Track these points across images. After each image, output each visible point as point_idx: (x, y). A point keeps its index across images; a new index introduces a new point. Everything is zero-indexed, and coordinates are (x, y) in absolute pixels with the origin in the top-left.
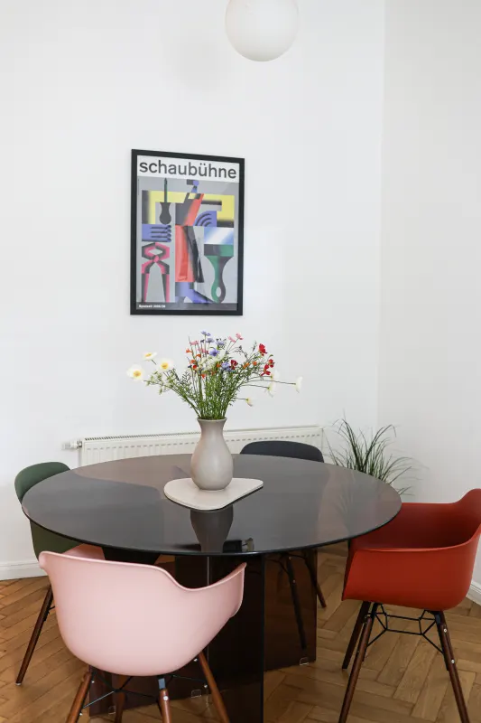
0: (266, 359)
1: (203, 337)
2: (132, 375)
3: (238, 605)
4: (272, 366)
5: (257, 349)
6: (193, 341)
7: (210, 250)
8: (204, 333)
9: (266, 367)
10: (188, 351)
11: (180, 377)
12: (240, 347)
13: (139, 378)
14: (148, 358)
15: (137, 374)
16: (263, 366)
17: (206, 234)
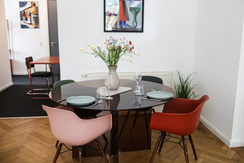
0: (131, 46)
1: (110, 38)
2: (80, 50)
3: (109, 130)
4: (133, 49)
5: (128, 43)
6: (107, 40)
7: (131, 9)
8: (110, 37)
9: (131, 49)
10: (105, 43)
11: (102, 52)
12: (124, 42)
13: (83, 52)
14: (87, 45)
15: (82, 50)
16: (130, 49)
17: (131, 3)
